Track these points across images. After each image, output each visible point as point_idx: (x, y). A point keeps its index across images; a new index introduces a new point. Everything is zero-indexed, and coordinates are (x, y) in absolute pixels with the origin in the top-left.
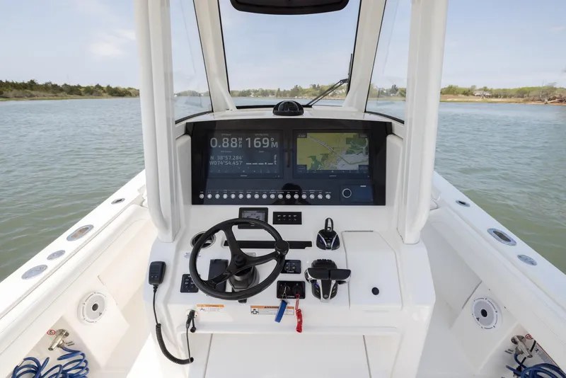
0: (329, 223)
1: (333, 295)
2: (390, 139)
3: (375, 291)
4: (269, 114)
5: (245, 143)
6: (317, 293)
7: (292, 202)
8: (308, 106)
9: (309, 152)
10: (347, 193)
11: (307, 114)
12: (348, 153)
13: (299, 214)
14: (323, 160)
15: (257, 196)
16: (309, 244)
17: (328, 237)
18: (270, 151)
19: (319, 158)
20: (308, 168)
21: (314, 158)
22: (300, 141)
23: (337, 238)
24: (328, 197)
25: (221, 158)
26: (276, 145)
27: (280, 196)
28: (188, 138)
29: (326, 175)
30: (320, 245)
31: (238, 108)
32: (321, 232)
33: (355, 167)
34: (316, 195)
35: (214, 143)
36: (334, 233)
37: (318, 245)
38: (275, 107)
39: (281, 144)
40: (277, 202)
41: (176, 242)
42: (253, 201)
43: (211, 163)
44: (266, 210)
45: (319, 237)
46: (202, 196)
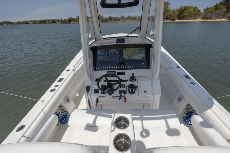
0: (133, 74)
1: (134, 93)
2: (151, 49)
3: (145, 92)
5: (108, 52)
6: (130, 93)
7: (122, 69)
9: (127, 54)
10: (138, 66)
11: (126, 42)
12: (139, 54)
13: (125, 72)
14: (131, 56)
16: (127, 80)
17: (133, 78)
18: (116, 54)
19: (130, 56)
20: (127, 59)
21: (128, 56)
22: (124, 51)
23: (135, 78)
24: (133, 67)
25: (101, 57)
26: (117, 52)
27: (119, 67)
28: (91, 51)
29: (132, 61)
30: (131, 80)
31: (104, 38)
32: (131, 77)
33: (141, 58)
34: (129, 67)
35: (99, 52)
36: (134, 77)
37: (130, 81)
39: (119, 52)
40: (119, 69)
41: (92, 80)
42: (111, 69)
43: (99, 58)
44: (115, 71)
45: (130, 78)
46: (96, 68)
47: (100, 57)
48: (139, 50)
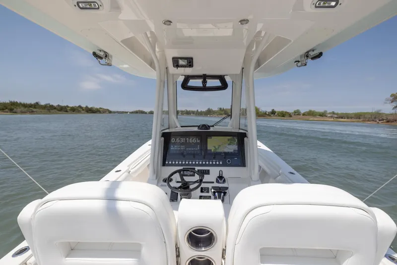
0: (221, 172)
1: (223, 200)
2: (245, 139)
4: (196, 129)
5: (186, 140)
7: (206, 165)
8: (213, 126)
9: (213, 144)
10: (229, 161)
11: (212, 129)
12: (229, 145)
13: (209, 171)
14: (218, 147)
15: (190, 163)
16: (213, 182)
17: (221, 178)
18: (196, 144)
19: (217, 147)
20: (212, 151)
21: (215, 147)
22: (209, 140)
23: (224, 179)
24: (221, 163)
25: (176, 146)
26: (199, 141)
27: (201, 163)
28: (163, 138)
29: (220, 154)
30: (217, 182)
31: (182, 127)
32: (218, 177)
33: (232, 151)
34: (216, 162)
35: (173, 140)
36: (223, 177)
38: (199, 127)
39: (201, 141)
40: (199, 165)
42: (188, 165)
43: (172, 148)
44: (194, 169)
45: (217, 179)
46: (167, 162)
47: (174, 147)
48: (229, 140)
